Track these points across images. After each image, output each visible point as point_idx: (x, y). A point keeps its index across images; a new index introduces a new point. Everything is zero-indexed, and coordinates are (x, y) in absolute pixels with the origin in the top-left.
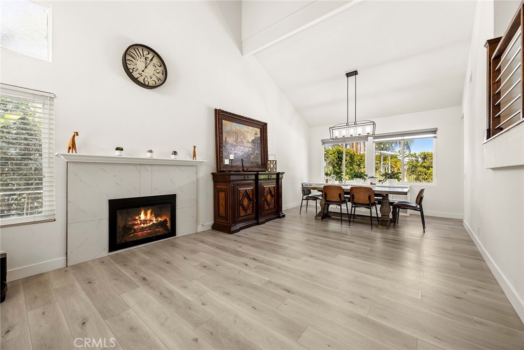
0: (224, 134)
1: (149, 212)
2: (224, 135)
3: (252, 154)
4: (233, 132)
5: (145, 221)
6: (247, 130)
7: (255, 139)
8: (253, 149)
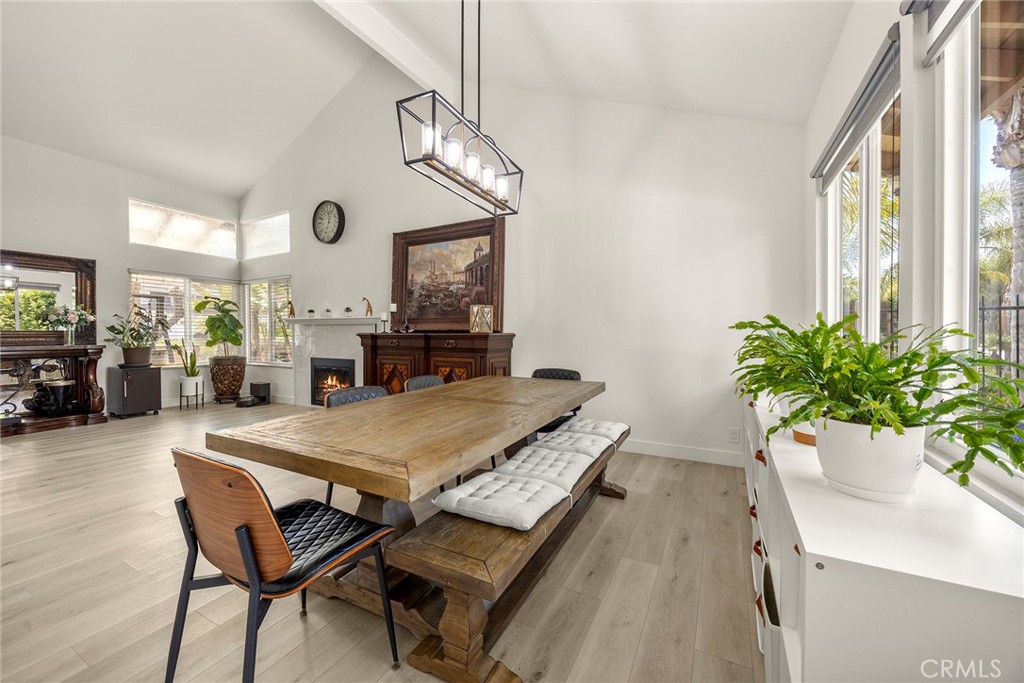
0: (410, 269)
1: (335, 378)
2: (410, 271)
3: (464, 296)
4: (426, 262)
5: (331, 386)
6: (457, 247)
7: (476, 261)
8: (467, 284)
